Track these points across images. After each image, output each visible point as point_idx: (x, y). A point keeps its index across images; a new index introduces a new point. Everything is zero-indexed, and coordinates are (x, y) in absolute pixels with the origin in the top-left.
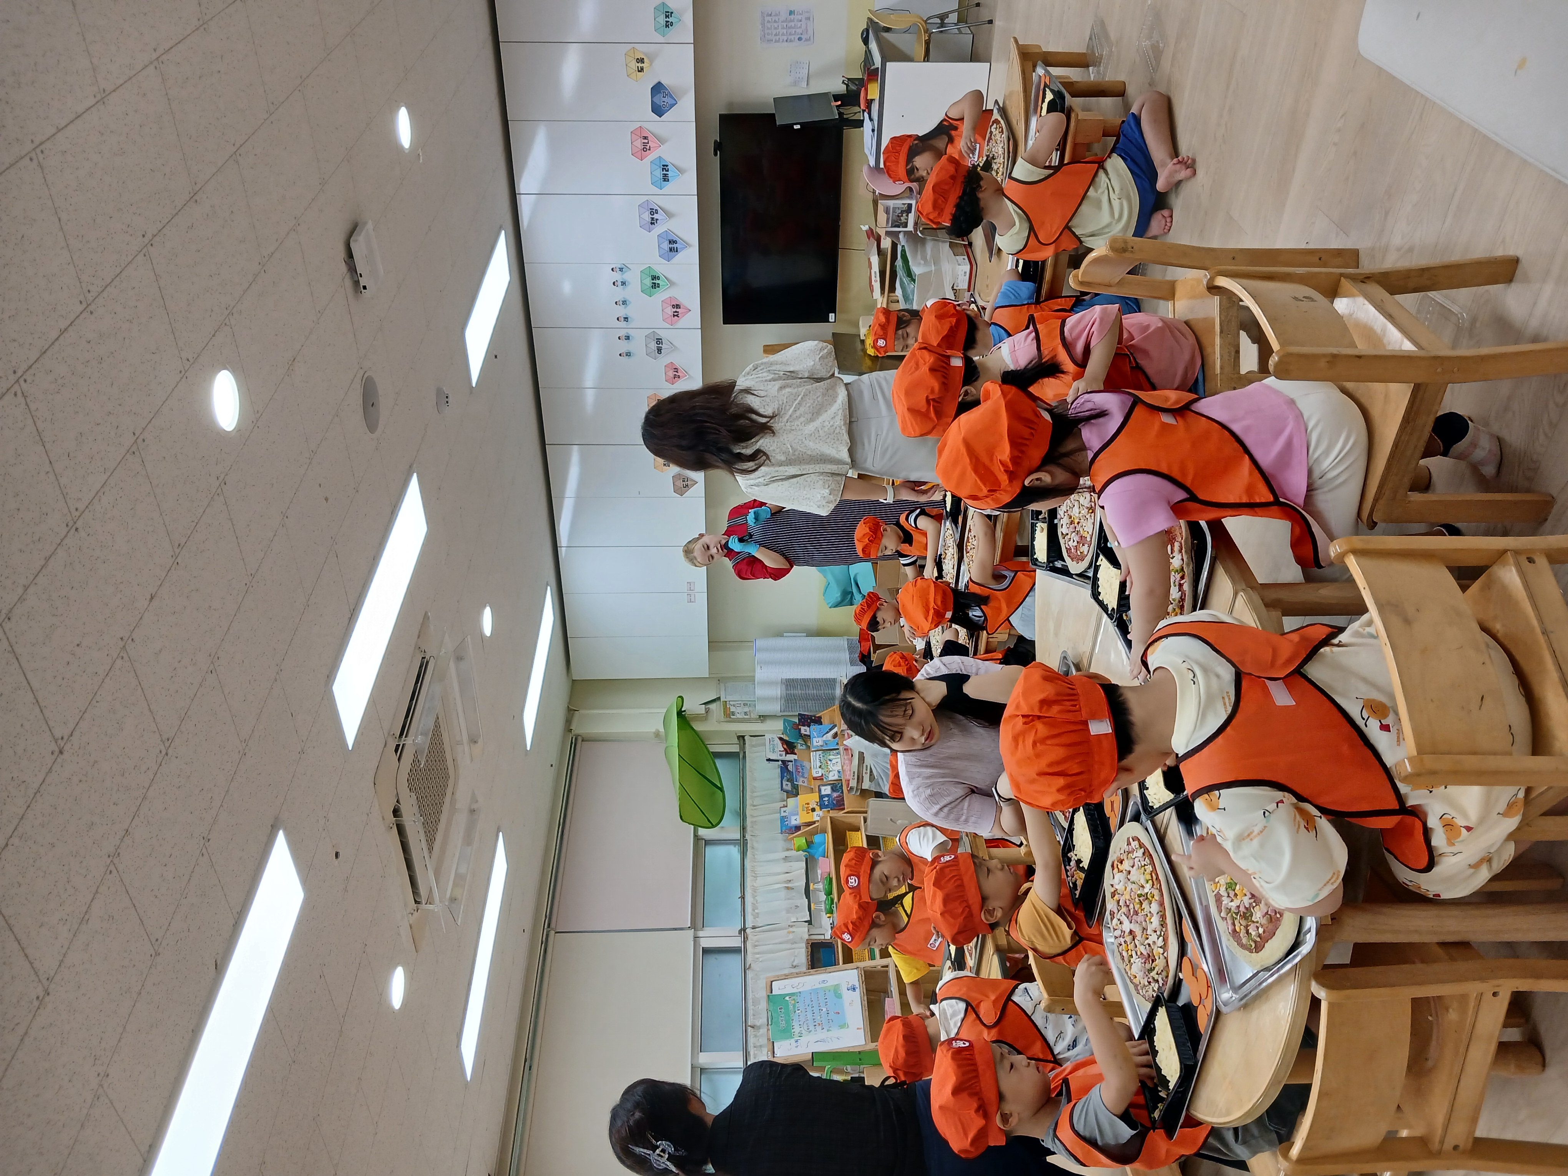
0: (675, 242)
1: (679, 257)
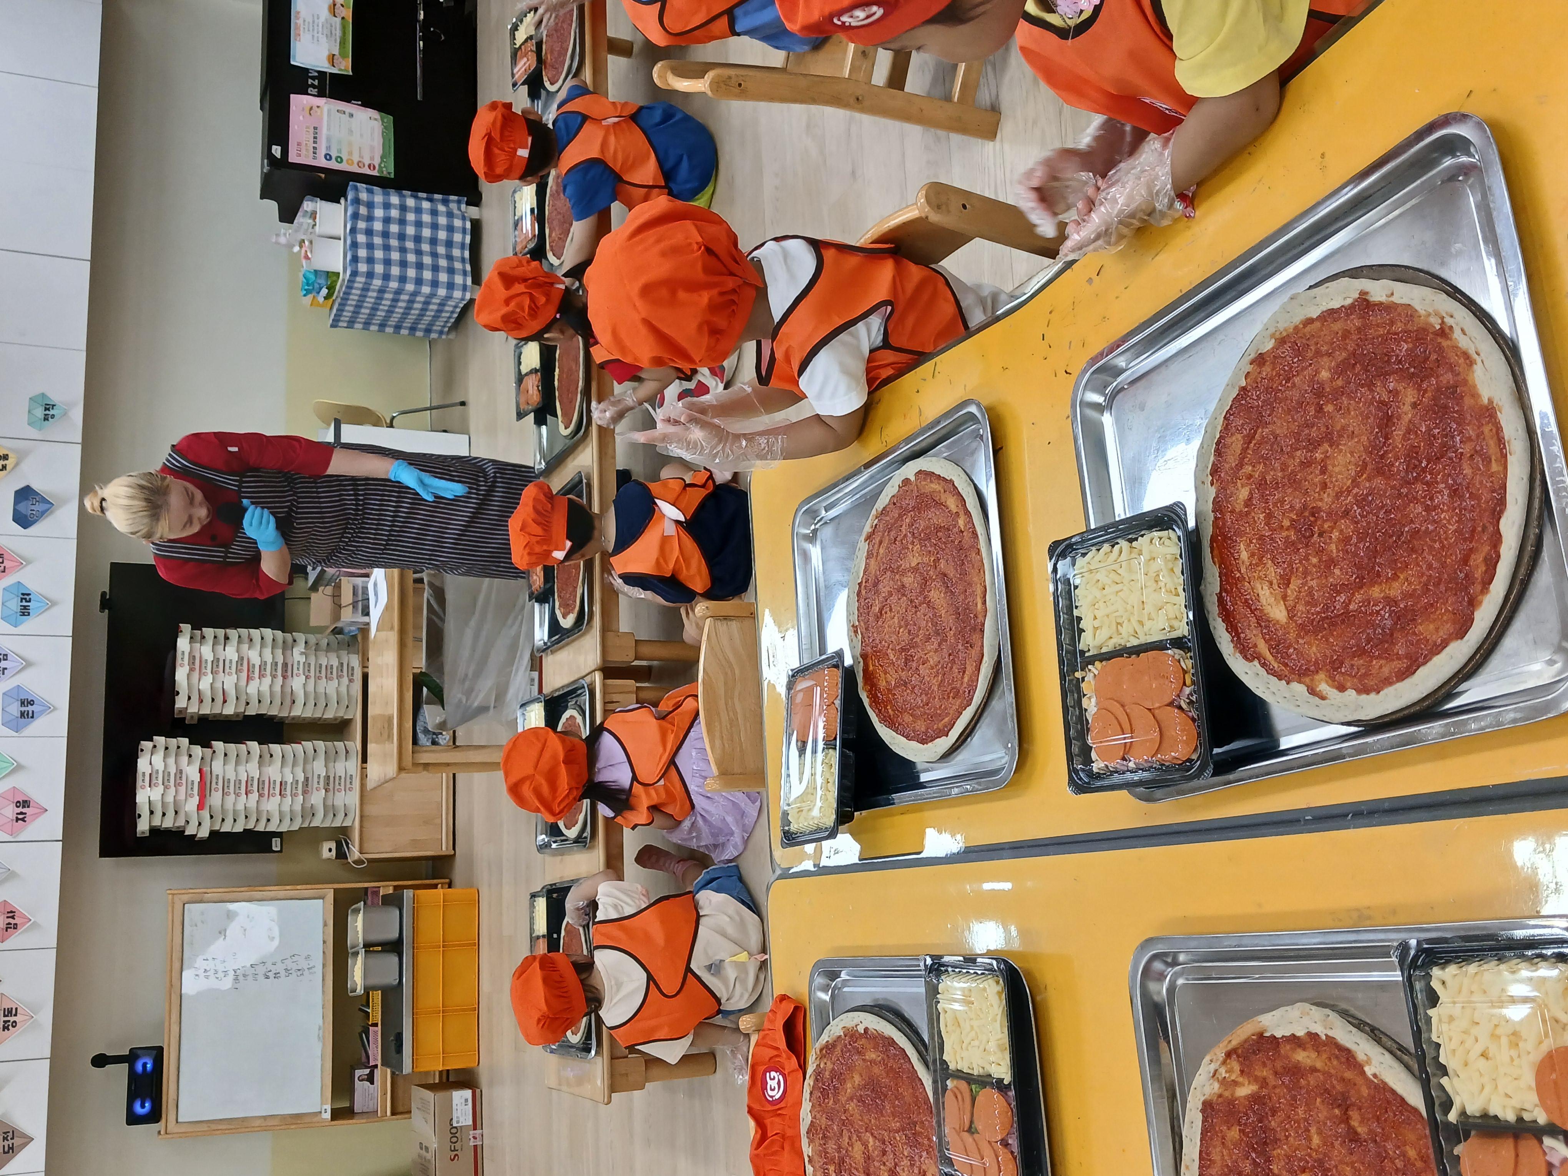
0: (31, 703)
1: (36, 727)
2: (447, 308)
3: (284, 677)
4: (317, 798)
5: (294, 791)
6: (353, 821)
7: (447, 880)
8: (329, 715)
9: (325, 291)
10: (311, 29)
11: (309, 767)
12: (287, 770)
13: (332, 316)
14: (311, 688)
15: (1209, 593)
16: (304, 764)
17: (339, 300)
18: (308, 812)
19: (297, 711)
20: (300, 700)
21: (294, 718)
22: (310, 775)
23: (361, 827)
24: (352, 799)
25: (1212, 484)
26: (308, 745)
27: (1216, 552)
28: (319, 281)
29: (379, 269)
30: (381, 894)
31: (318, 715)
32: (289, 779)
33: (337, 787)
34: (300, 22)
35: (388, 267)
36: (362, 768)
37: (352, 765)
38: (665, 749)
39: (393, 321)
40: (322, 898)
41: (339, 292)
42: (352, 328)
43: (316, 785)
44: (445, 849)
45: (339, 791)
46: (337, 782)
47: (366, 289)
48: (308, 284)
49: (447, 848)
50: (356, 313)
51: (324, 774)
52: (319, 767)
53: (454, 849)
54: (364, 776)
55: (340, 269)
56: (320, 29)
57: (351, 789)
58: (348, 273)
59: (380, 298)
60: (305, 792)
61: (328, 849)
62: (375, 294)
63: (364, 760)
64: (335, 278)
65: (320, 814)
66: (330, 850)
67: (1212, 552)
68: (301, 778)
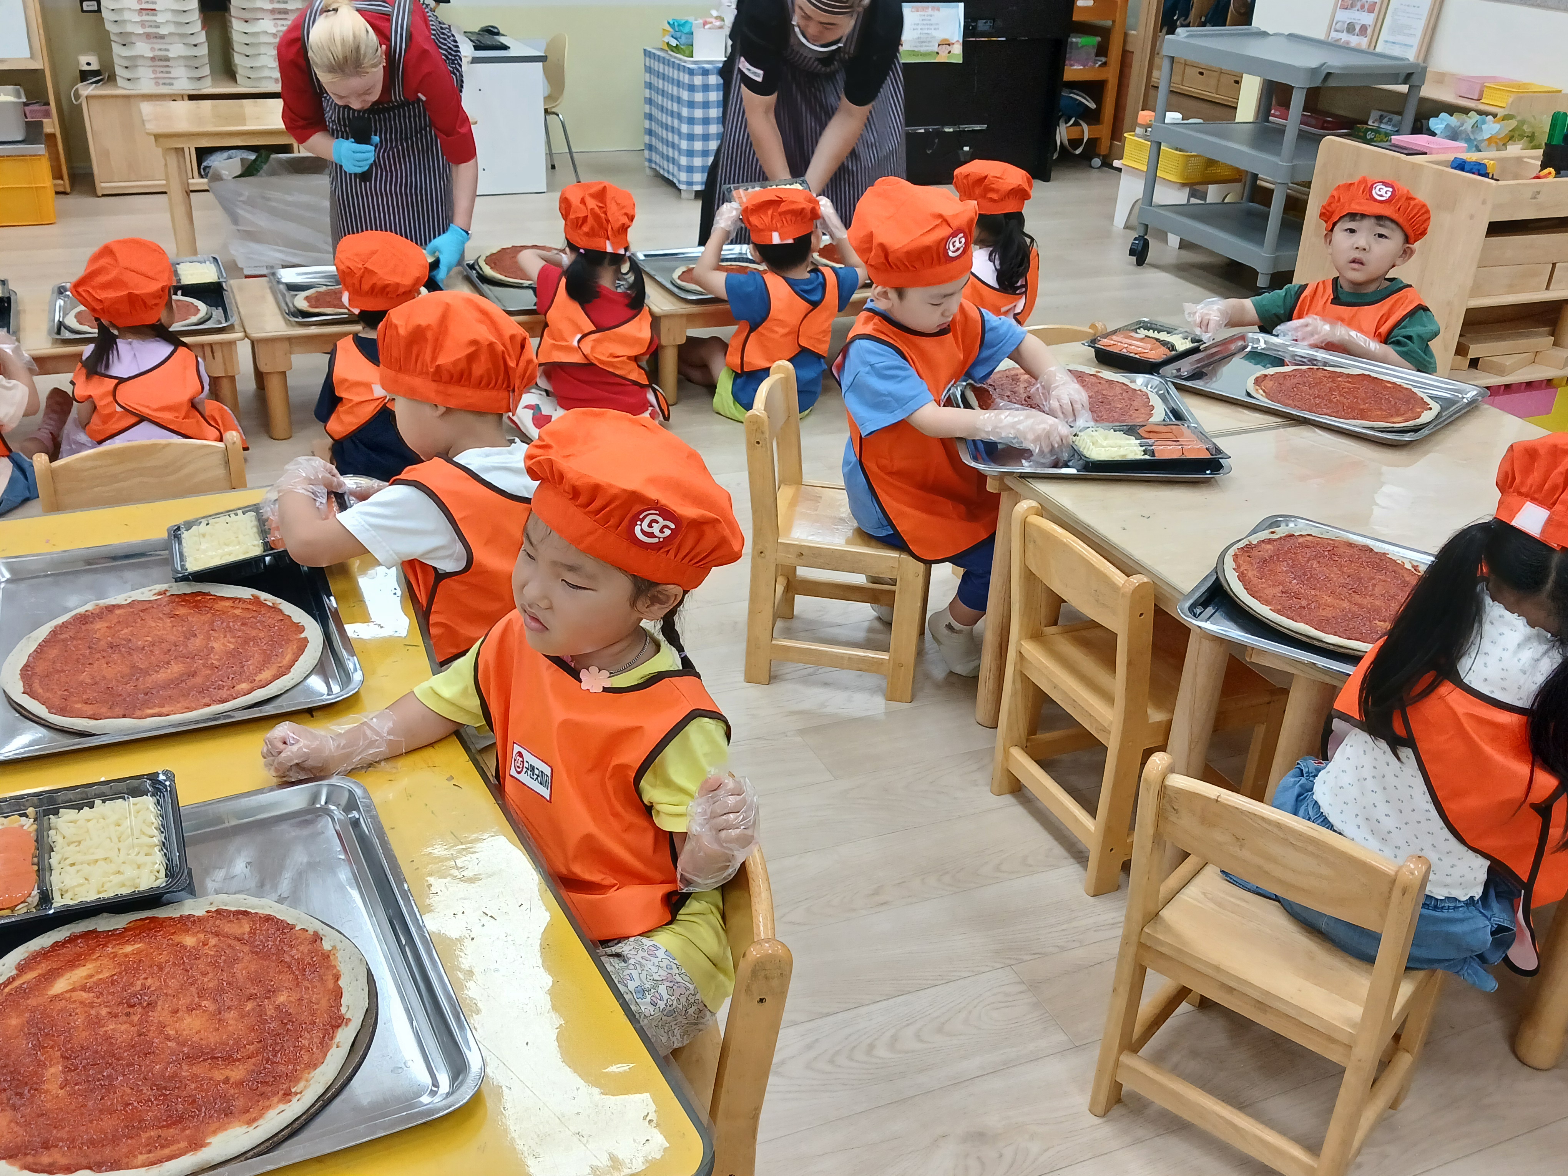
2: (671, 166)
3: (273, 11)
4: (142, 48)
5: (146, 24)
6: (123, 88)
7: (68, 190)
8: (238, 59)
9: (674, 43)
10: (925, 22)
11: (177, 38)
12: (169, 16)
13: (654, 51)
14: (264, 39)
15: (99, 921)
16: (179, 35)
17: (667, 57)
18: (126, 40)
19: (237, 26)
20: (249, 28)
21: (230, 22)
22: (167, 40)
23: (117, 96)
24: (146, 86)
25: (207, 912)
26: (202, 37)
27: (139, 923)
28: (683, 38)
29: (699, 97)
30: (45, 120)
31: (236, 47)
32: (160, 18)
33: (158, 69)
34: (930, 12)
35: (701, 105)
36: (182, 96)
37: (184, 85)
38: (156, 410)
39: (656, 113)
40: (32, 57)
41: (675, 58)
42: (646, 71)
43: (157, 46)
44: (102, 186)
45: (154, 72)
46: (162, 69)
47: (679, 84)
48: (679, 25)
49: (102, 188)
50: (658, 75)
51: (170, 56)
52: (177, 50)
53: (104, 195)
54: (174, 98)
55: (696, 58)
56: (926, 31)
57: (157, 84)
58: (692, 66)
59: (672, 98)
60: (148, 36)
61: (89, 61)
62: (675, 93)
63: (192, 97)
64: (687, 52)
65: (125, 52)
66: (88, 64)
67: (141, 919)
68: (163, 31)
